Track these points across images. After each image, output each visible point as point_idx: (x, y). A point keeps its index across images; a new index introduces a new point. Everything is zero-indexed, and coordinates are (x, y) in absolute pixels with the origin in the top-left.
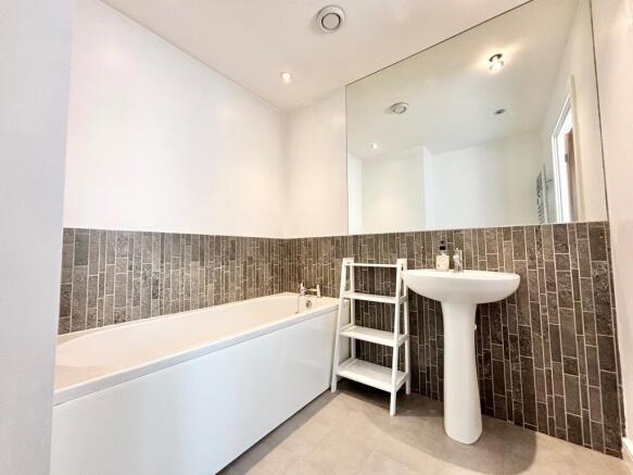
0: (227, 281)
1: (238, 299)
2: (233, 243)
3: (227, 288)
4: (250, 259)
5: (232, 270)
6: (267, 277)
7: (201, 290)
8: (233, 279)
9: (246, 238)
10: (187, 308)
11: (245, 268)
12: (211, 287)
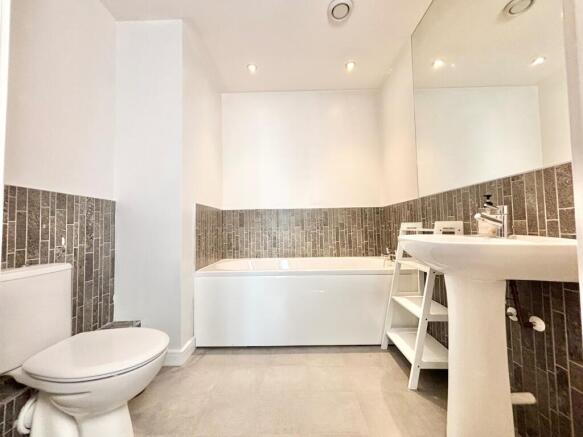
0: (321, 241)
1: (331, 255)
2: (326, 213)
3: (321, 245)
4: (342, 225)
5: (326, 233)
6: (360, 241)
7: (303, 245)
8: (326, 240)
9: (337, 209)
10: (294, 256)
11: (337, 233)
12: (310, 244)
